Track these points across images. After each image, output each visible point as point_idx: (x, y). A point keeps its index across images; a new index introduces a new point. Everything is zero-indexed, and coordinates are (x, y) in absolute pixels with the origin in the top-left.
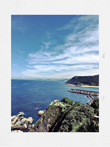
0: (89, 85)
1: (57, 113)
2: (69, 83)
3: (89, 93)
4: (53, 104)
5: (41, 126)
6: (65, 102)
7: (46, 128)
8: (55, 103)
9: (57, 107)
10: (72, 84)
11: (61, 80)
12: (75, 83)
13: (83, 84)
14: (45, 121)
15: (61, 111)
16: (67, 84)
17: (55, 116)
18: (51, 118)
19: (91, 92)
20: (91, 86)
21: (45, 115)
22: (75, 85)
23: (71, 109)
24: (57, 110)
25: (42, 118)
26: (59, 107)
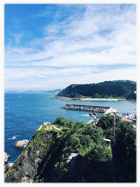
0: (92, 98)
1: (49, 141)
2: (63, 96)
3: (92, 109)
4: (42, 128)
5: (26, 162)
6: (60, 125)
7: (33, 164)
8: (45, 127)
9: (49, 132)
10: (67, 97)
11: (49, 92)
12: (71, 94)
13: (83, 96)
14: (31, 154)
15: (55, 138)
16: (59, 97)
17: (47, 145)
18: (41, 149)
19: (95, 107)
20: (95, 98)
21: (31, 146)
22: (72, 99)
23: (72, 132)
24: (49, 137)
25: (27, 150)
26: (52, 132)
